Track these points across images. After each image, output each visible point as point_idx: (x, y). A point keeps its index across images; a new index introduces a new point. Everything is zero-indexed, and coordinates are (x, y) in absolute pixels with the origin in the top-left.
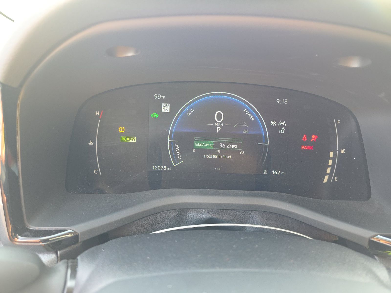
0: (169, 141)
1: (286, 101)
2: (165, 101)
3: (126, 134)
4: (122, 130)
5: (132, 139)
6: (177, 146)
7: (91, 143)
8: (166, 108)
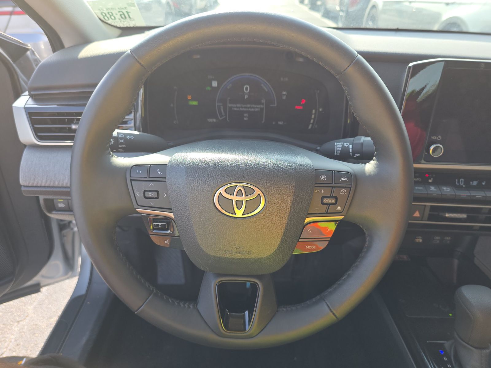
0: (217, 104)
1: (286, 79)
2: (215, 80)
3: (193, 99)
4: (189, 97)
5: (195, 103)
6: (222, 107)
7: (172, 105)
8: (215, 84)
